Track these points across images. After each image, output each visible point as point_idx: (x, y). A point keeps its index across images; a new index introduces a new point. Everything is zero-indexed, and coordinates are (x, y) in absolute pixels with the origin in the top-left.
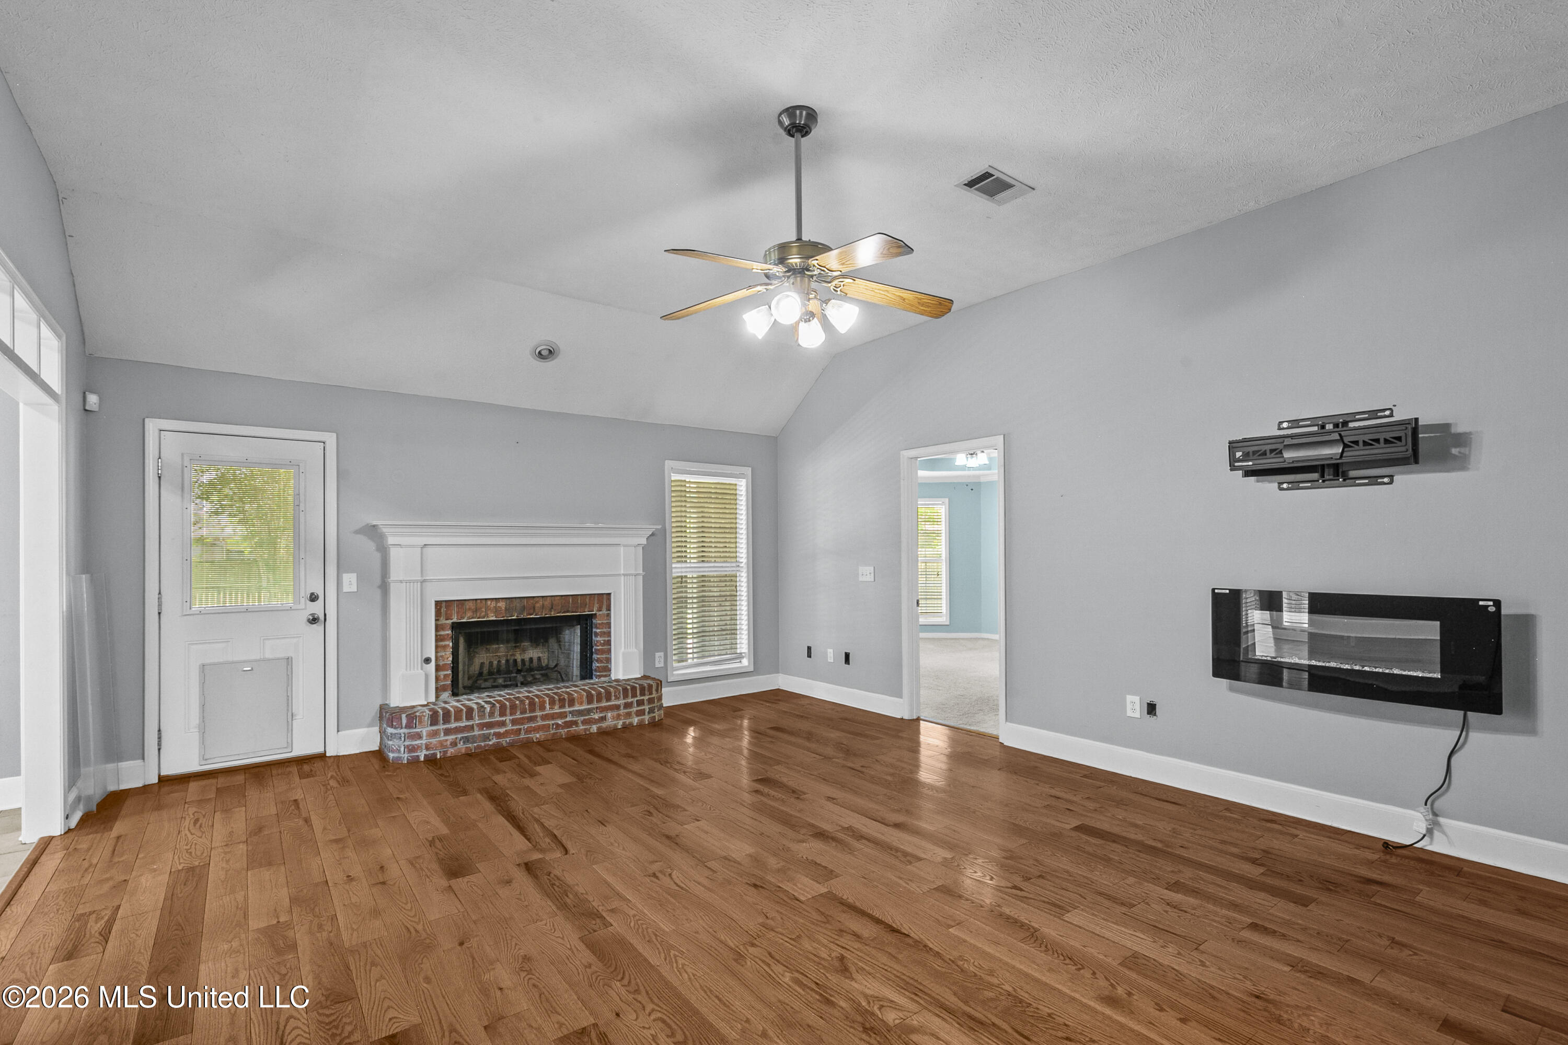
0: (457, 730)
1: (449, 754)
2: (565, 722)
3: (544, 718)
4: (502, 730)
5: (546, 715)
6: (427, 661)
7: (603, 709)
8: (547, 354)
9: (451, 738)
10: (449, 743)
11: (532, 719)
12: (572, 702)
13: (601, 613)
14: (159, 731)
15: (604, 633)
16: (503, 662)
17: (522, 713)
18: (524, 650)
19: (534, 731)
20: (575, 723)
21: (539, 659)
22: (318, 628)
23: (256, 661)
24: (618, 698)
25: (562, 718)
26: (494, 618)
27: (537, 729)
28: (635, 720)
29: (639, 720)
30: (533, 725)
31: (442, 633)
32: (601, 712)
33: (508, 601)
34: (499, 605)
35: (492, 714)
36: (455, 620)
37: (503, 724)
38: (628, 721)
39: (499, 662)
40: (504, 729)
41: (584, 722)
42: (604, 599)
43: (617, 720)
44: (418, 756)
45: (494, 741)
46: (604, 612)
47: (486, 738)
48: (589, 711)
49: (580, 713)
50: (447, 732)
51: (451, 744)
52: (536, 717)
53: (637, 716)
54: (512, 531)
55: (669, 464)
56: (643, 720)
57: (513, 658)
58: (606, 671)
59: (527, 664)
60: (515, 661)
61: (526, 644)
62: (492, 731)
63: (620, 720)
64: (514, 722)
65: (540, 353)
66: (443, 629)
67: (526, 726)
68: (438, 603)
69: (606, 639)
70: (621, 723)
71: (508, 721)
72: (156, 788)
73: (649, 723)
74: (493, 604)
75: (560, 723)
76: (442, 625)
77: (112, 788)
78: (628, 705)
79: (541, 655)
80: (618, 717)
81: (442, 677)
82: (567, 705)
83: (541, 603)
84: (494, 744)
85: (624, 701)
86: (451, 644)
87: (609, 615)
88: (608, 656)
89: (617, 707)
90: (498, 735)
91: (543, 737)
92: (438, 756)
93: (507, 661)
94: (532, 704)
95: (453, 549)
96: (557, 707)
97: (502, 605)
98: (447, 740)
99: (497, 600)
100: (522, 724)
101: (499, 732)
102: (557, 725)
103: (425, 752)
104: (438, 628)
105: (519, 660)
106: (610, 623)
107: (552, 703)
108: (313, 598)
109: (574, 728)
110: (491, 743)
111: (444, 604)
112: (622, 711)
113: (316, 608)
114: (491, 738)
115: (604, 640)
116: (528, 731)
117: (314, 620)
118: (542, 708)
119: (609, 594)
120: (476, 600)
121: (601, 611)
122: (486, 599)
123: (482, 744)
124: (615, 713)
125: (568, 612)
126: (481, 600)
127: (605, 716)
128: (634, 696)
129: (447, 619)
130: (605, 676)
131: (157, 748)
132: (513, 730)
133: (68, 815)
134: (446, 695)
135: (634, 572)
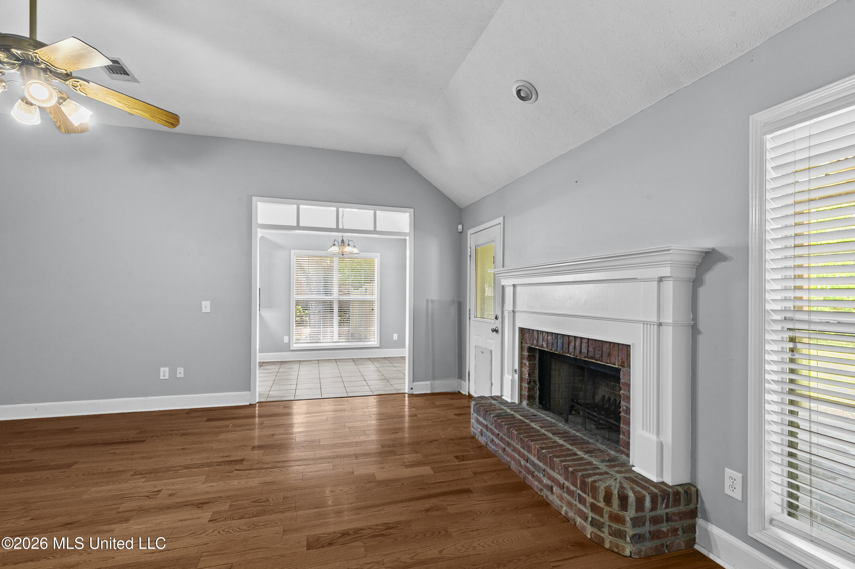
1: (479, 439)
2: (526, 466)
3: (515, 449)
6: (516, 371)
13: (624, 369)
15: (626, 396)
20: (532, 473)
22: (498, 336)
23: (484, 349)
24: (561, 475)
27: (511, 457)
29: (580, 523)
30: (510, 451)
31: (524, 353)
32: (548, 478)
34: (549, 338)
36: (528, 344)
43: (560, 502)
44: (471, 430)
46: (627, 369)
48: (540, 469)
49: (535, 465)
56: (584, 529)
58: (627, 450)
63: (564, 504)
66: (523, 350)
68: (521, 330)
70: (564, 509)
73: (590, 539)
74: (546, 336)
75: (522, 463)
76: (522, 347)
77: (458, 390)
80: (561, 499)
81: (524, 387)
86: (528, 364)
88: (628, 429)
89: (561, 486)
99: (548, 333)
100: (505, 445)
103: (473, 429)
106: (630, 385)
108: (497, 318)
109: (531, 477)
111: (524, 331)
113: (498, 324)
116: (507, 454)
118: (513, 439)
119: (629, 345)
123: (490, 444)
124: (559, 491)
127: (551, 487)
131: (468, 380)
133: (412, 389)
134: (525, 403)
135: (655, 319)
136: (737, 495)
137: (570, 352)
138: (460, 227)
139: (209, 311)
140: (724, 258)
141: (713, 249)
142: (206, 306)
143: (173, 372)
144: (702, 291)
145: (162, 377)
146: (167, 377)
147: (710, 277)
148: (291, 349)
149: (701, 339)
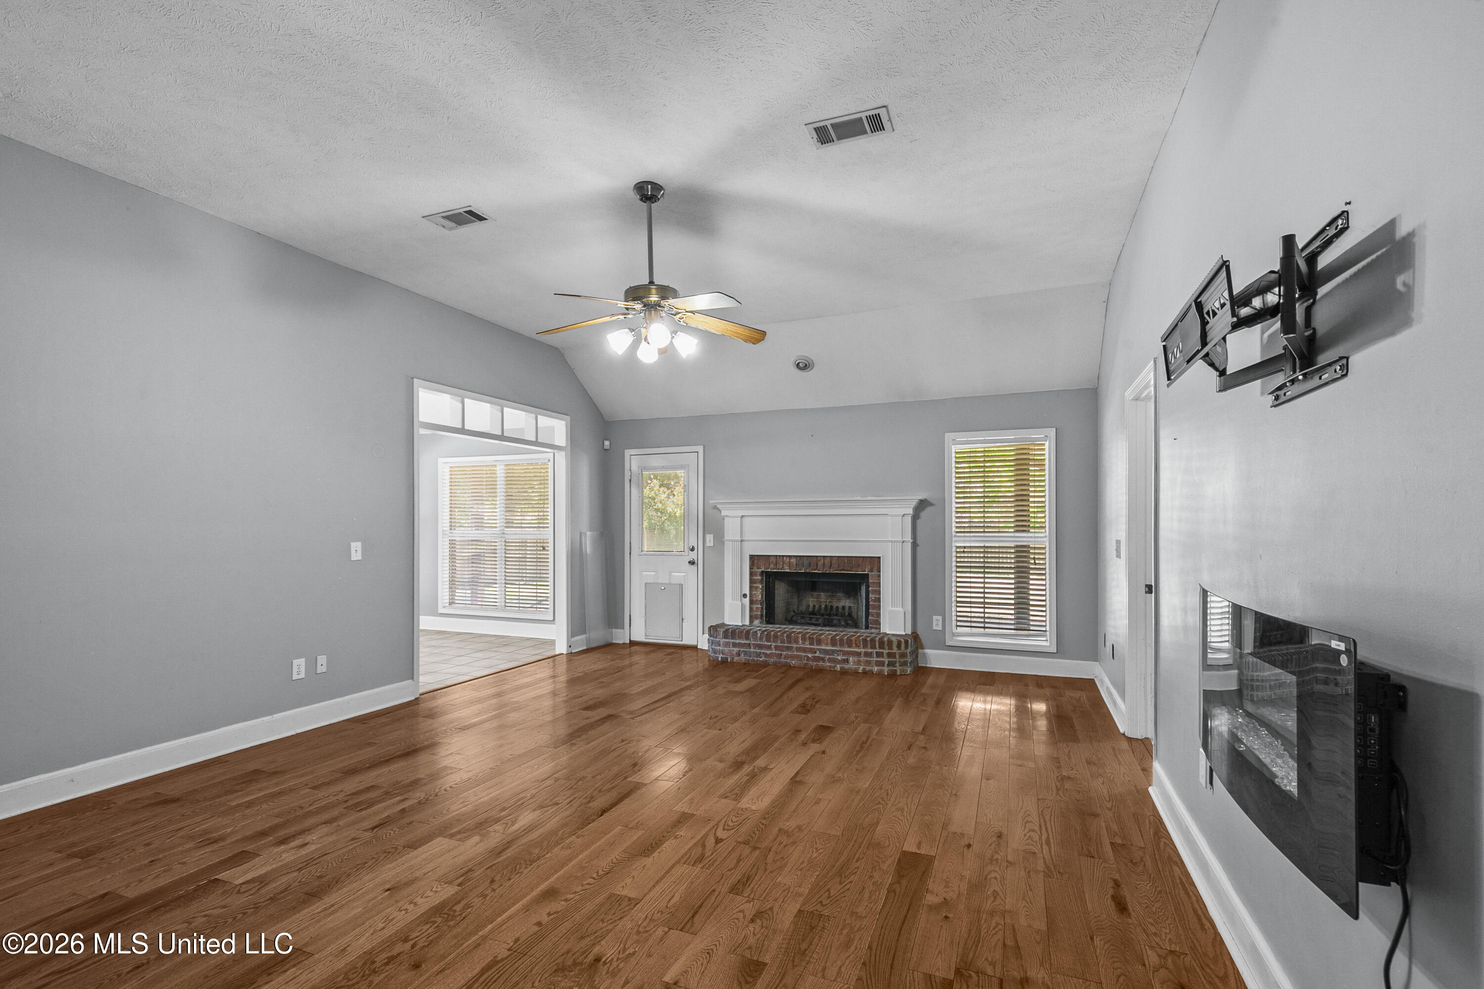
0: (739, 645)
1: (735, 661)
2: (814, 657)
3: (798, 649)
4: (768, 652)
5: (800, 648)
6: (745, 596)
7: (845, 653)
8: (804, 366)
9: (736, 649)
10: (735, 653)
11: (788, 648)
12: (819, 642)
13: (872, 573)
14: (630, 616)
15: (875, 591)
16: (823, 606)
17: (781, 642)
18: (839, 600)
19: (790, 657)
20: (823, 659)
21: (850, 607)
22: (694, 567)
23: (666, 584)
24: (859, 646)
25: (811, 653)
26: (788, 571)
27: (793, 657)
28: (876, 669)
29: (878, 669)
30: (790, 653)
31: (755, 578)
32: (844, 655)
33: (798, 558)
34: (792, 560)
35: (761, 638)
36: (763, 569)
37: (769, 647)
38: (868, 668)
39: (820, 606)
40: (770, 652)
41: (830, 660)
42: (875, 562)
43: (858, 665)
44: (718, 657)
45: (763, 658)
46: (876, 573)
47: (759, 655)
48: (833, 652)
49: (826, 652)
50: (735, 645)
51: (736, 653)
52: (792, 647)
53: (877, 665)
54: (804, 505)
55: (949, 436)
56: (882, 671)
57: (830, 604)
58: (876, 624)
59: (840, 610)
60: (832, 607)
61: (840, 594)
62: (762, 651)
63: (861, 665)
64: (776, 648)
65: (798, 363)
66: (756, 575)
67: (785, 653)
68: (752, 557)
69: (877, 596)
70: (861, 668)
71: (773, 646)
72: (628, 645)
73: (888, 675)
74: (788, 559)
75: (810, 656)
76: (755, 572)
77: (610, 641)
78: (867, 654)
79: (852, 605)
80: (859, 663)
81: (755, 609)
82: (815, 643)
83: (822, 561)
84: (762, 661)
85: (864, 650)
86: (760, 586)
87: (879, 576)
88: (878, 611)
89: (859, 654)
90: (766, 655)
91: (797, 664)
92: (729, 660)
93: (826, 606)
94: (789, 637)
95: (764, 519)
96: (807, 643)
97: (793, 560)
98: (734, 650)
99: (790, 557)
100: (782, 651)
101: (766, 653)
102: (808, 657)
103: (721, 655)
104: (751, 574)
105: (835, 607)
106: (880, 583)
107: (804, 639)
108: (692, 549)
109: (821, 663)
110: (761, 659)
111: (756, 558)
112: (863, 659)
113: (693, 556)
114: (761, 655)
115: (875, 598)
116: (786, 657)
117: (692, 563)
118: (797, 642)
119: (880, 558)
120: (776, 556)
121: (872, 572)
122: (783, 556)
123: (756, 659)
124: (856, 659)
125: (844, 570)
126: (779, 556)
127: (848, 659)
128: (873, 647)
129: (758, 569)
130: (876, 628)
131: (629, 625)
132: (775, 653)
133: (570, 646)
134: (757, 622)
135: (901, 539)
136: (940, 628)
137: (819, 568)
138: (607, 443)
139: (360, 559)
140: (932, 505)
141: (925, 499)
142: (356, 551)
143: (312, 664)
144: (919, 522)
145: (295, 677)
146: (302, 676)
147: (924, 515)
148: (439, 612)
149: (919, 549)
